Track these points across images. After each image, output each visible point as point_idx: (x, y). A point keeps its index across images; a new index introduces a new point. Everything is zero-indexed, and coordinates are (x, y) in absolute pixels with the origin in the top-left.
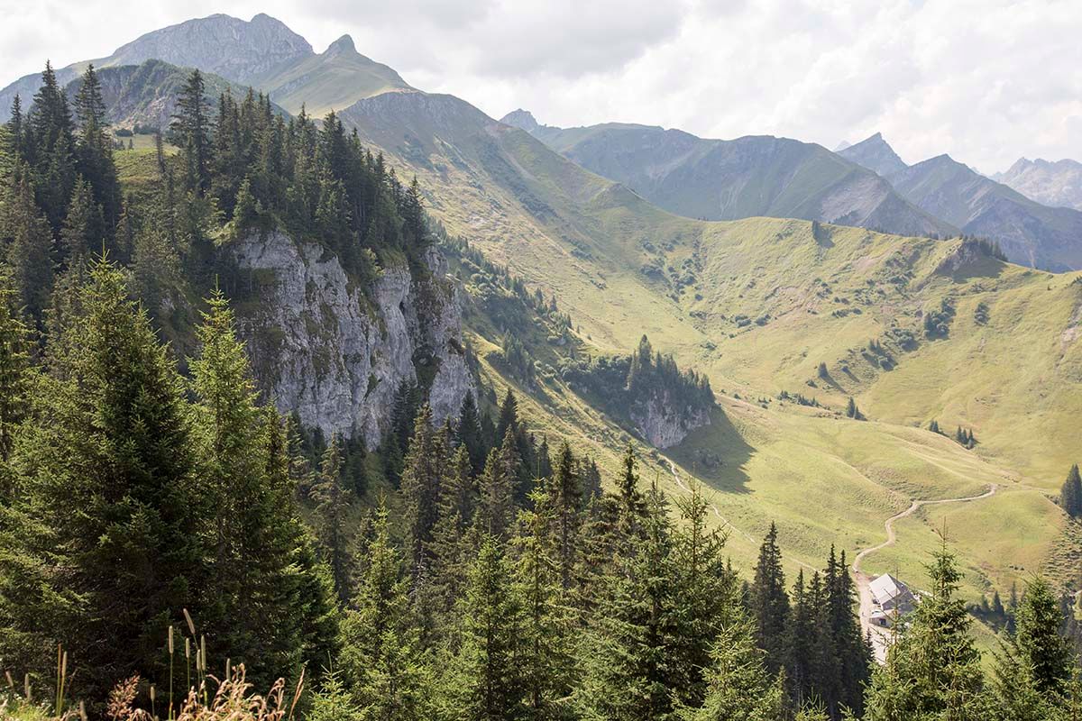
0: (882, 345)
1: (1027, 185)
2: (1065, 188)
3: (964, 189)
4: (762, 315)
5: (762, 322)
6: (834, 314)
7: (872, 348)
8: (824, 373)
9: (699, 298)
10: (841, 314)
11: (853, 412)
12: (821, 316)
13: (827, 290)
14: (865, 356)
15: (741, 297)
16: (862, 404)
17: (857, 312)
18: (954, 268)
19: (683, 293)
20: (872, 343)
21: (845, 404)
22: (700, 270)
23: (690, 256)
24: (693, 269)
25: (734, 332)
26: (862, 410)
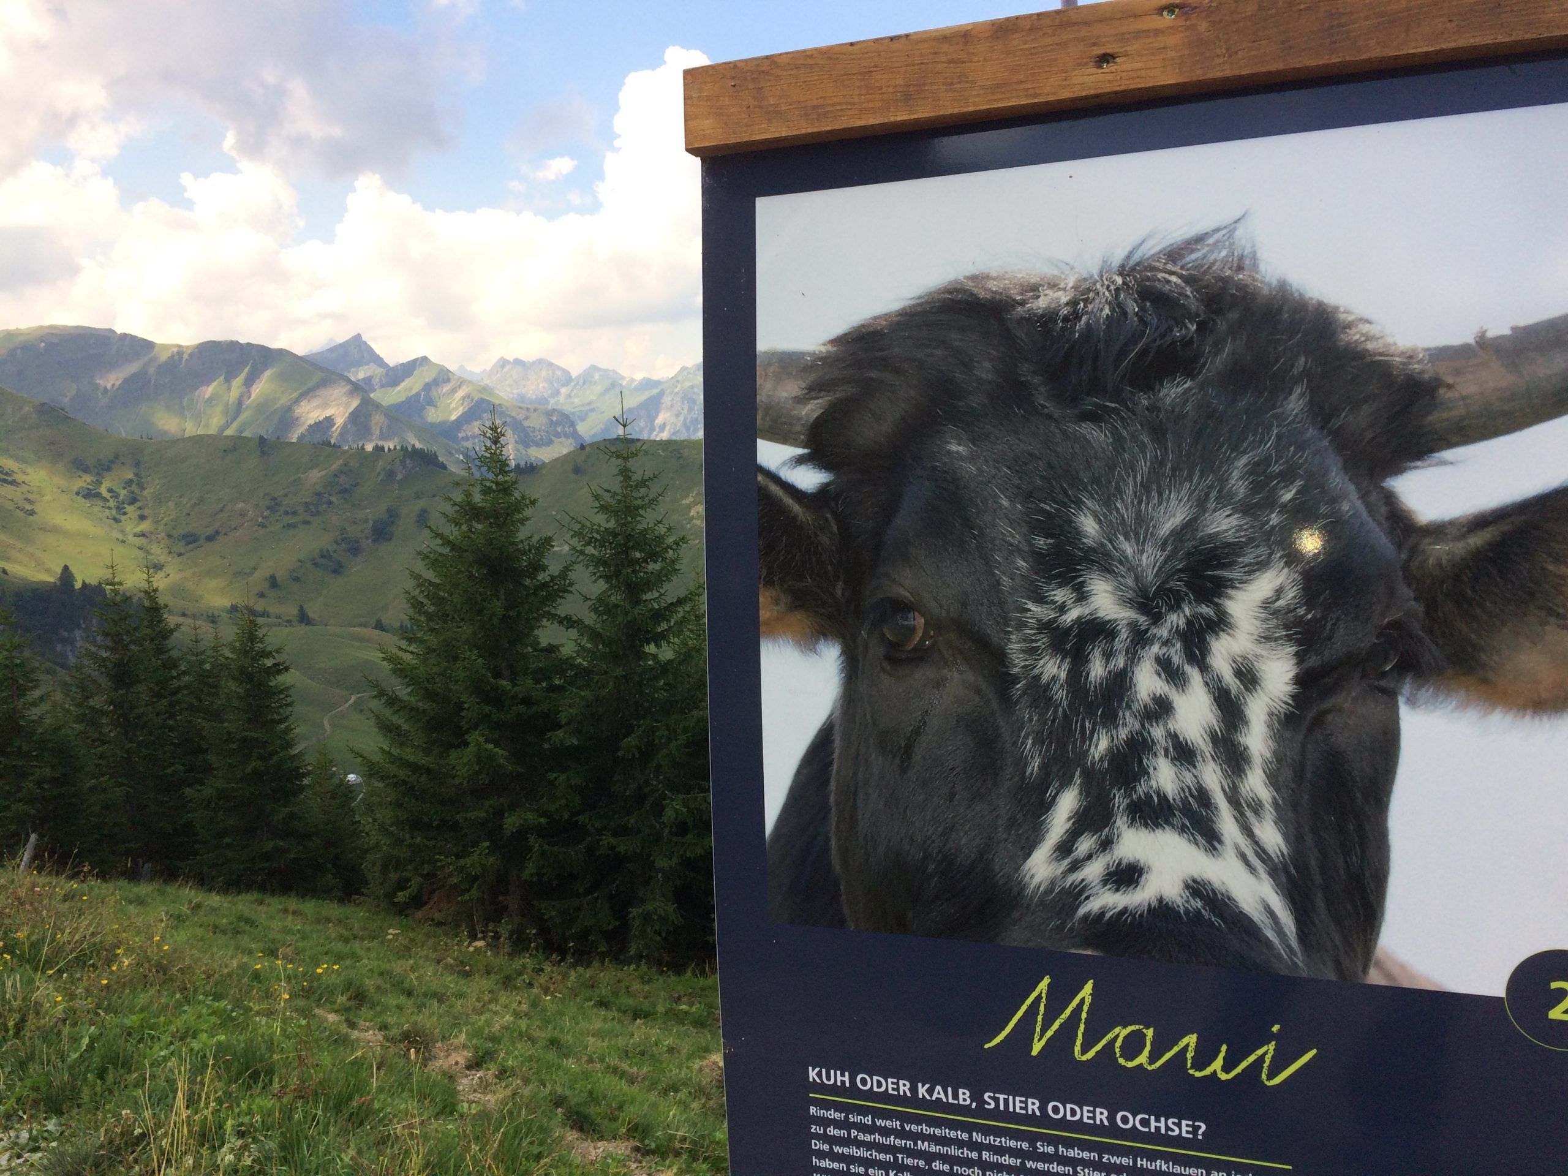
0: (332, 554)
1: (507, 382)
2: (541, 385)
3: (446, 388)
4: (210, 531)
5: (210, 539)
6: (284, 527)
7: (323, 556)
8: (273, 582)
9: (142, 518)
10: (290, 526)
11: (303, 618)
12: (272, 529)
13: (276, 504)
14: (316, 564)
15: (189, 514)
16: (313, 610)
17: (307, 523)
18: (398, 478)
19: (125, 514)
20: (321, 551)
21: (294, 611)
22: (142, 488)
23: (130, 476)
24: (134, 487)
25: (182, 551)
26: (311, 615)
